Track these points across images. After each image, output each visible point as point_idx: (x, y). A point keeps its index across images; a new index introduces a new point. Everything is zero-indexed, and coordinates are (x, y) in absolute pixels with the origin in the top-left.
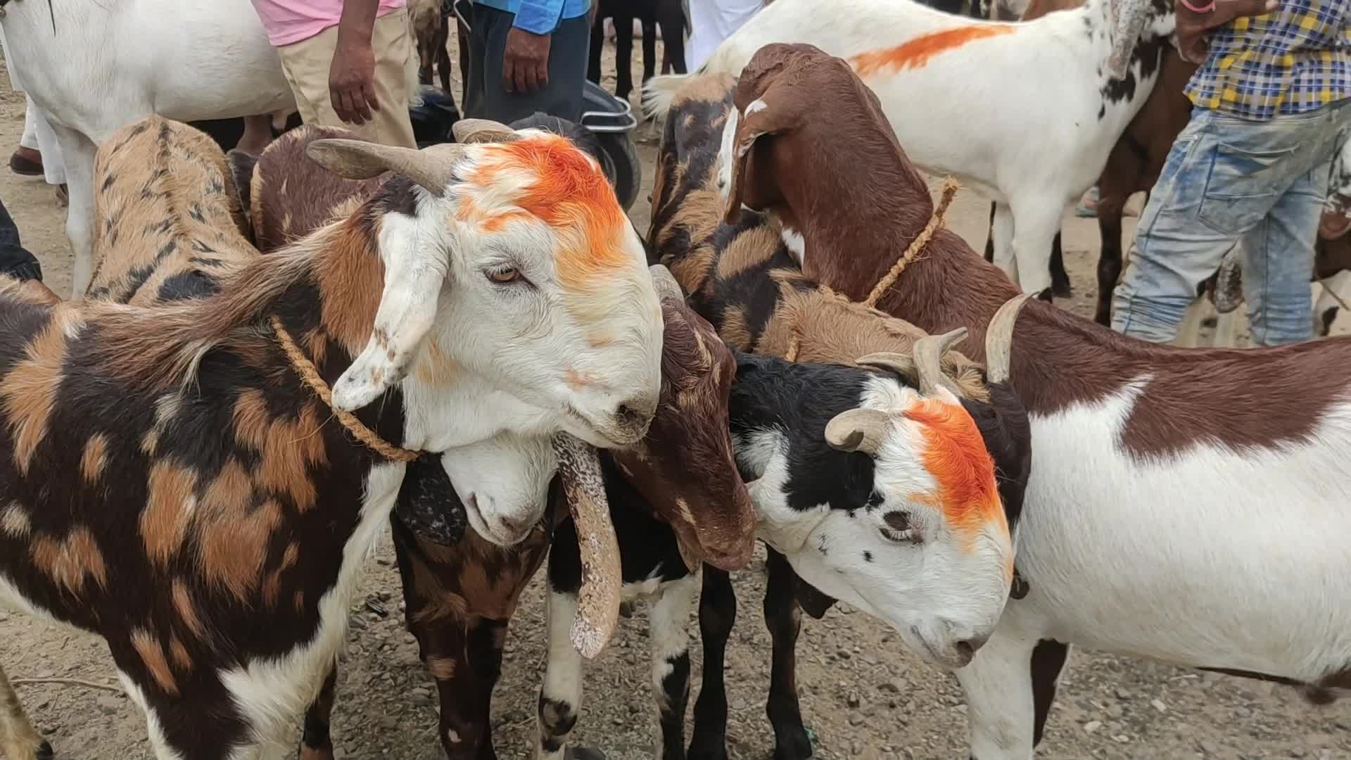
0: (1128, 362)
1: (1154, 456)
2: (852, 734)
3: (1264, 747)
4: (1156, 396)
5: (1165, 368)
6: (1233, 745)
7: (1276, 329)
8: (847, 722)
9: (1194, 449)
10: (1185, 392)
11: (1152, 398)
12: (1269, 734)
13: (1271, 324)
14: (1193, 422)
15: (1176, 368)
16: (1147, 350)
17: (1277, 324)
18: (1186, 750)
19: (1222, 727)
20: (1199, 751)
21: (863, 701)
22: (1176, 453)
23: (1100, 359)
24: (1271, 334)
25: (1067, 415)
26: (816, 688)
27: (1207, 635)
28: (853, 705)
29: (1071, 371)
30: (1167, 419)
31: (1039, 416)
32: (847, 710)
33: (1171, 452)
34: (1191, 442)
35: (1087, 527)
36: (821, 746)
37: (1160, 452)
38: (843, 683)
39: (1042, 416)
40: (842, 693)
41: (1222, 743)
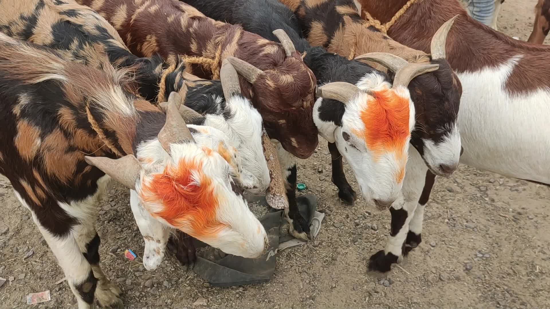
0: (512, 49)
1: (519, 94)
2: (320, 185)
3: (479, 179)
4: (524, 66)
5: (528, 53)
6: (468, 179)
7: (477, 7)
8: (318, 179)
9: (537, 91)
10: (536, 64)
11: (521, 66)
12: (481, 174)
13: (475, 5)
14: (539, 79)
15: (534, 53)
16: (521, 44)
17: (478, 5)
18: (450, 182)
19: (463, 172)
20: (455, 183)
21: (324, 171)
22: (529, 93)
23: (500, 47)
24: (475, 9)
25: (482, 73)
26: (304, 166)
27: (523, 168)
28: (320, 172)
29: (486, 52)
30: (527, 77)
31: (469, 73)
32: (318, 174)
33: (527, 92)
34: (536, 88)
35: (483, 122)
36: (309, 191)
37: (522, 92)
38: (315, 164)
39: (471, 72)
40: (315, 168)
41: (464, 179)
